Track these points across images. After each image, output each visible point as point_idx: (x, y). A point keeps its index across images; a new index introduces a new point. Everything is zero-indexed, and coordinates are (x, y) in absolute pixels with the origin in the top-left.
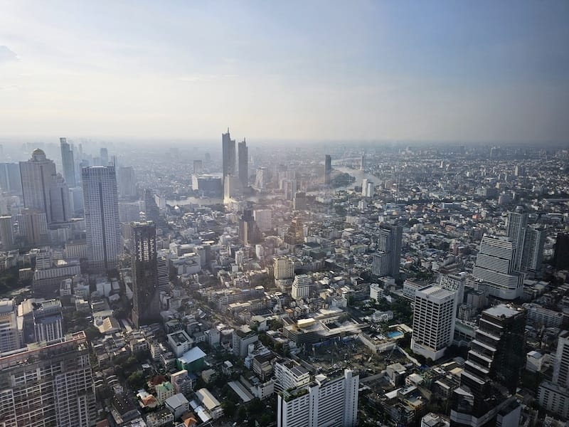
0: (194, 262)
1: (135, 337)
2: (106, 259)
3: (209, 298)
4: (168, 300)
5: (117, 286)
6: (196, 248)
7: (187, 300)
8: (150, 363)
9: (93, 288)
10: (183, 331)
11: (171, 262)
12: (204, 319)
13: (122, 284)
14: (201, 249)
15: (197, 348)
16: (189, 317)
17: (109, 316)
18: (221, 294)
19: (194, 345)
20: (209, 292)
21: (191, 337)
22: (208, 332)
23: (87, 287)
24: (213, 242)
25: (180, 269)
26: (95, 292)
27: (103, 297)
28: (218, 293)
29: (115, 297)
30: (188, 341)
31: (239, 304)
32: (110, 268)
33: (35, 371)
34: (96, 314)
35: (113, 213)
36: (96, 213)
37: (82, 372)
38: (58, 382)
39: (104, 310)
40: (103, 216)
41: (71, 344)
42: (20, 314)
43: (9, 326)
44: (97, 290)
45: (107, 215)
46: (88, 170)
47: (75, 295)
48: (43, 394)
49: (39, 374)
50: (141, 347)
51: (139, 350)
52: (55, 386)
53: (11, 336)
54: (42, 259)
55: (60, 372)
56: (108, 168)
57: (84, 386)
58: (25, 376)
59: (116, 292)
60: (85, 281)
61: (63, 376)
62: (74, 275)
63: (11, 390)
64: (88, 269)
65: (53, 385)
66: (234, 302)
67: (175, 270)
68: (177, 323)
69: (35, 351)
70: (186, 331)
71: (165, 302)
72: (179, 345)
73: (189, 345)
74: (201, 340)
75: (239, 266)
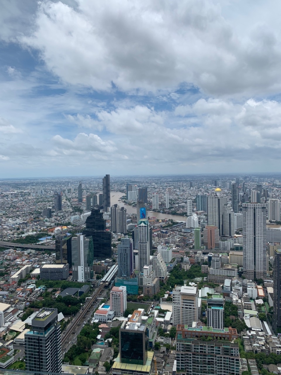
1: (273, 341)
2: (255, 269)
5: (261, 293)
9: (245, 290)
13: (266, 291)
17: (255, 316)
23: (241, 288)
26: (246, 294)
27: (251, 299)
29: (260, 302)
32: (258, 277)
33: (205, 347)
34: (245, 311)
35: (262, 237)
36: (250, 235)
37: (233, 359)
38: (218, 360)
39: (251, 309)
40: (255, 238)
41: (228, 336)
42: (200, 296)
43: (193, 303)
44: (248, 292)
45: (258, 237)
46: (247, 205)
47: (232, 292)
48: (208, 364)
49: (207, 350)
50: (278, 351)
51: (276, 353)
52: (216, 362)
53: (194, 310)
54: (214, 261)
55: (219, 354)
56: (261, 204)
57: (234, 371)
58: (199, 348)
59: (261, 297)
60: (240, 283)
61: (221, 357)
62: (233, 277)
63: (191, 353)
64: (242, 275)
65: (215, 361)
69: (206, 333)
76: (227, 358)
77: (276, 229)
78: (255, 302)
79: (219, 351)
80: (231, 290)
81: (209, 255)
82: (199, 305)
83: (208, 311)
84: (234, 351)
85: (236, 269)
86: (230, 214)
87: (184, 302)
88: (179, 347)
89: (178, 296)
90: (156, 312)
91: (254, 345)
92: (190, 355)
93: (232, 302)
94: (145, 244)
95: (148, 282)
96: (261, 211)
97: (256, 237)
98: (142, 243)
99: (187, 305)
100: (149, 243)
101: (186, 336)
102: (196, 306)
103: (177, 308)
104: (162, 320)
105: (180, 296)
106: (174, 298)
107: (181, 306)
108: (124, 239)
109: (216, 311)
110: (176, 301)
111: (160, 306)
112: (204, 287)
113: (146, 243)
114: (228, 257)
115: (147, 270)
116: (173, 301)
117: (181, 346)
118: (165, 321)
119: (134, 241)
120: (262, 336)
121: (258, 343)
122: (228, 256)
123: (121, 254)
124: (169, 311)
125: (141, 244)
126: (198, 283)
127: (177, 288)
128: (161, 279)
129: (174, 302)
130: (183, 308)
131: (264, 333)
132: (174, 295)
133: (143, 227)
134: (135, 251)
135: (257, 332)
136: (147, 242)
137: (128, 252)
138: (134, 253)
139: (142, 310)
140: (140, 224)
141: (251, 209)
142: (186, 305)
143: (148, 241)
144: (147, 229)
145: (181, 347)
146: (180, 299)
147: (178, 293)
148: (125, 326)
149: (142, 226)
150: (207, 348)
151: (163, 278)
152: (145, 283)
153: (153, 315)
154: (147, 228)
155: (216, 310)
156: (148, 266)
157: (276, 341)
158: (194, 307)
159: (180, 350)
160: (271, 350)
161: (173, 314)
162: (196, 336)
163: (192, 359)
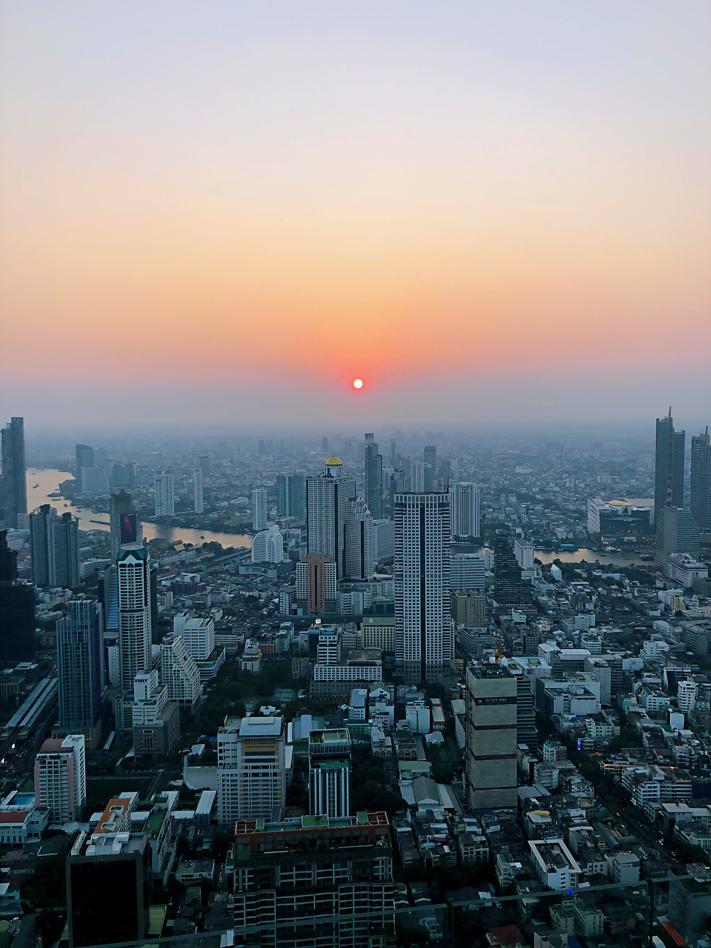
0: (586, 692)
1: (468, 829)
2: (423, 658)
3: (617, 778)
4: (532, 765)
5: (440, 716)
6: (592, 661)
7: (570, 772)
8: (493, 890)
9: (400, 713)
10: (561, 842)
11: (540, 685)
13: (449, 711)
14: (603, 666)
16: (573, 813)
17: (424, 774)
19: (581, 879)
20: (616, 764)
21: (577, 859)
23: (391, 709)
25: (558, 704)
26: (402, 722)
27: (416, 733)
28: (638, 770)
29: (437, 738)
30: (571, 867)
31: (683, 807)
32: (430, 678)
33: (309, 868)
34: (402, 765)
35: (440, 576)
36: (412, 573)
37: (380, 889)
38: (342, 898)
39: (415, 759)
40: (423, 580)
41: (365, 832)
42: (290, 740)
43: (273, 760)
44: (407, 717)
45: (430, 579)
46: (406, 498)
47: (370, 721)
48: (318, 912)
49: (315, 876)
50: (478, 853)
51: (475, 857)
52: (337, 903)
53: (275, 778)
54: (325, 645)
55: (345, 880)
56: (437, 496)
58: (294, 873)
59: (438, 727)
60: (388, 696)
61: (349, 889)
62: (372, 681)
63: (274, 892)
64: (394, 675)
65: (334, 900)
66: (674, 800)
67: (548, 703)
68: (549, 820)
69: (313, 831)
70: (567, 842)
71: (526, 766)
72: (552, 870)
73: (572, 875)
74: (599, 871)
75: (686, 715)
76: (365, 889)
77: (471, 555)
78: (424, 739)
79: (345, 873)
80: (368, 716)
81: (310, 631)
82: (288, 766)
83: (313, 776)
84: (380, 867)
85: (380, 662)
86: (362, 523)
87: (247, 761)
88: (241, 880)
89: (232, 746)
90: (172, 796)
91: (425, 845)
92: (271, 896)
93: (370, 747)
94: (138, 614)
95: (146, 718)
96: (437, 512)
97: (426, 579)
98: (127, 611)
99: (256, 767)
100: (149, 610)
101: (259, 848)
102: (281, 766)
103: (229, 778)
104: (188, 814)
105: (239, 745)
106: (221, 751)
107: (240, 771)
108: (75, 604)
109: (331, 774)
110: (227, 761)
111: (181, 778)
112: (300, 716)
113: (140, 611)
114: (359, 632)
115: (143, 684)
116: (219, 762)
117: (247, 876)
118: (196, 816)
119: (103, 607)
121: (433, 840)
122: (359, 629)
123: (66, 645)
124: (208, 789)
125: (128, 615)
126: (283, 706)
127: (230, 725)
128: (185, 704)
129: (221, 764)
130: (246, 775)
132: (221, 744)
133: (132, 566)
134: (108, 636)
136: (144, 608)
137: (87, 637)
138: (105, 641)
139: (132, 796)
140: (123, 559)
141: (415, 509)
142: (253, 767)
143: (146, 605)
144: (143, 570)
145: (246, 880)
146: (239, 753)
147: (233, 737)
148: (84, 847)
149: (128, 564)
150: (314, 872)
151: (190, 701)
152: (137, 720)
153: (163, 806)
154: (143, 568)
155: (331, 771)
156: (147, 672)
157: (474, 829)
158: (275, 771)
159: (244, 887)
160: (463, 851)
161: (220, 796)
162: (286, 845)
163: (274, 907)
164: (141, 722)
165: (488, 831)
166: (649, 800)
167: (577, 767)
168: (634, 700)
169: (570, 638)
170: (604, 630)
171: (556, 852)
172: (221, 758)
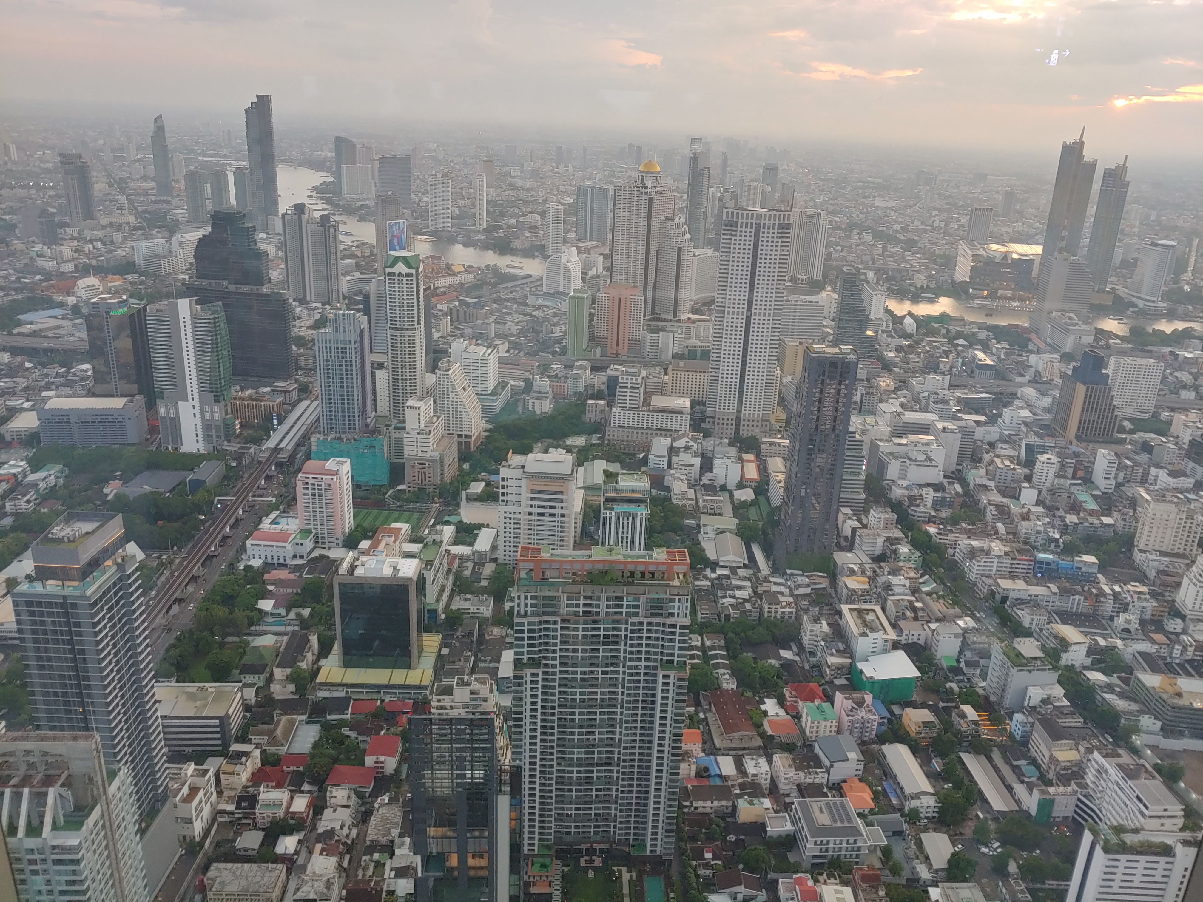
0: (929, 459)
1: (775, 588)
2: (739, 411)
3: (950, 551)
4: (854, 530)
5: (752, 472)
6: (940, 425)
7: (897, 540)
8: (795, 649)
9: (707, 465)
10: (878, 609)
11: (874, 447)
12: (929, 594)
13: (763, 469)
14: (952, 432)
15: (901, 655)
16: (895, 580)
17: (730, 531)
18: (982, 550)
19: (896, 646)
20: (951, 537)
21: (894, 626)
22: (933, 626)
23: (697, 461)
24: (982, 418)
25: (893, 470)
26: (708, 475)
27: (723, 488)
28: (975, 543)
29: (746, 495)
30: (885, 633)
31: (1020, 585)
32: (744, 432)
33: (598, 599)
34: (704, 519)
35: (769, 315)
36: (736, 310)
37: (674, 626)
38: (632, 631)
39: (720, 514)
40: (748, 319)
41: (663, 568)
42: (580, 484)
43: (562, 501)
44: (715, 471)
45: (757, 317)
46: (738, 214)
47: (672, 472)
48: (604, 644)
49: (603, 606)
50: (783, 613)
51: (779, 617)
52: (626, 636)
53: (563, 520)
54: (626, 387)
55: (637, 614)
56: (777, 214)
57: (672, 655)
58: (581, 602)
59: (749, 484)
60: (695, 447)
61: (641, 623)
62: (677, 431)
63: (558, 619)
64: (703, 425)
65: (623, 633)
66: (1012, 576)
67: (882, 467)
68: (867, 587)
69: (604, 562)
70: (884, 609)
71: (848, 532)
72: (864, 634)
73: (886, 641)
74: (915, 640)
75: (1040, 492)
76: (658, 625)
77: (809, 298)
78: (732, 496)
79: (637, 607)
80: (670, 466)
81: (609, 372)
82: (578, 507)
83: (605, 519)
84: (677, 604)
85: (688, 410)
86: (680, 249)
87: (532, 499)
88: (522, 605)
89: (517, 483)
90: (448, 531)
91: (724, 600)
92: (555, 623)
93: (669, 499)
94: (410, 333)
95: (420, 449)
96: (775, 235)
97: (753, 317)
98: (397, 329)
99: (543, 507)
100: (423, 331)
101: (544, 575)
102: (569, 508)
103: (512, 516)
104: (465, 550)
105: (524, 482)
107: (524, 509)
108: (339, 316)
109: (626, 518)
110: (509, 498)
111: (459, 514)
112: (592, 460)
113: (412, 329)
114: (666, 377)
115: (417, 411)
116: (501, 498)
117: (529, 601)
118: (474, 553)
119: (369, 324)
120: (744, 579)
121: (734, 597)
122: (666, 374)
123: (328, 361)
124: (488, 526)
125: (397, 333)
126: (576, 450)
127: (515, 459)
128: (463, 440)
129: (503, 501)
130: (530, 514)
131: (751, 572)
132: (503, 479)
133: (402, 275)
134: (376, 358)
135: (733, 570)
136: (416, 326)
137: (352, 356)
138: (373, 363)
139: (405, 527)
140: (392, 267)
141: (749, 230)
142: (539, 507)
143: (419, 324)
144: (414, 282)
145: (529, 605)
146: (524, 490)
147: (518, 473)
148: (353, 568)
149: (397, 273)
150: (603, 603)
151: (469, 436)
152: (410, 450)
153: (437, 539)
154: (415, 279)
155: (626, 515)
156: (421, 399)
157: (781, 589)
158: (563, 512)
159: (526, 612)
160: (766, 610)
161: (501, 534)
162: (574, 574)
163: (558, 634)
164: (414, 453)
165: (797, 592)
166: (983, 575)
167: (907, 537)
168: (982, 472)
169: (916, 400)
170: (958, 393)
171: (870, 617)
172: (503, 494)
